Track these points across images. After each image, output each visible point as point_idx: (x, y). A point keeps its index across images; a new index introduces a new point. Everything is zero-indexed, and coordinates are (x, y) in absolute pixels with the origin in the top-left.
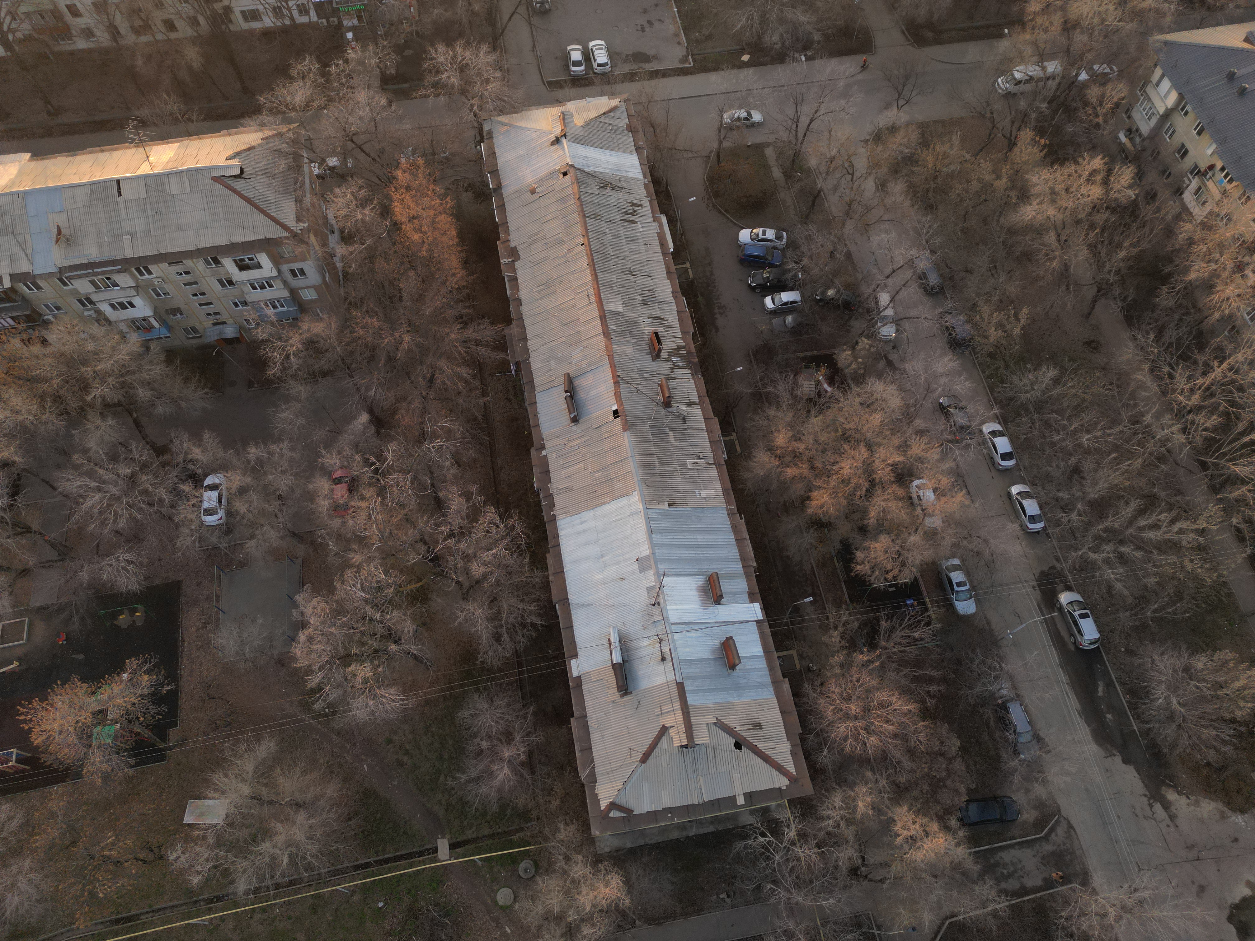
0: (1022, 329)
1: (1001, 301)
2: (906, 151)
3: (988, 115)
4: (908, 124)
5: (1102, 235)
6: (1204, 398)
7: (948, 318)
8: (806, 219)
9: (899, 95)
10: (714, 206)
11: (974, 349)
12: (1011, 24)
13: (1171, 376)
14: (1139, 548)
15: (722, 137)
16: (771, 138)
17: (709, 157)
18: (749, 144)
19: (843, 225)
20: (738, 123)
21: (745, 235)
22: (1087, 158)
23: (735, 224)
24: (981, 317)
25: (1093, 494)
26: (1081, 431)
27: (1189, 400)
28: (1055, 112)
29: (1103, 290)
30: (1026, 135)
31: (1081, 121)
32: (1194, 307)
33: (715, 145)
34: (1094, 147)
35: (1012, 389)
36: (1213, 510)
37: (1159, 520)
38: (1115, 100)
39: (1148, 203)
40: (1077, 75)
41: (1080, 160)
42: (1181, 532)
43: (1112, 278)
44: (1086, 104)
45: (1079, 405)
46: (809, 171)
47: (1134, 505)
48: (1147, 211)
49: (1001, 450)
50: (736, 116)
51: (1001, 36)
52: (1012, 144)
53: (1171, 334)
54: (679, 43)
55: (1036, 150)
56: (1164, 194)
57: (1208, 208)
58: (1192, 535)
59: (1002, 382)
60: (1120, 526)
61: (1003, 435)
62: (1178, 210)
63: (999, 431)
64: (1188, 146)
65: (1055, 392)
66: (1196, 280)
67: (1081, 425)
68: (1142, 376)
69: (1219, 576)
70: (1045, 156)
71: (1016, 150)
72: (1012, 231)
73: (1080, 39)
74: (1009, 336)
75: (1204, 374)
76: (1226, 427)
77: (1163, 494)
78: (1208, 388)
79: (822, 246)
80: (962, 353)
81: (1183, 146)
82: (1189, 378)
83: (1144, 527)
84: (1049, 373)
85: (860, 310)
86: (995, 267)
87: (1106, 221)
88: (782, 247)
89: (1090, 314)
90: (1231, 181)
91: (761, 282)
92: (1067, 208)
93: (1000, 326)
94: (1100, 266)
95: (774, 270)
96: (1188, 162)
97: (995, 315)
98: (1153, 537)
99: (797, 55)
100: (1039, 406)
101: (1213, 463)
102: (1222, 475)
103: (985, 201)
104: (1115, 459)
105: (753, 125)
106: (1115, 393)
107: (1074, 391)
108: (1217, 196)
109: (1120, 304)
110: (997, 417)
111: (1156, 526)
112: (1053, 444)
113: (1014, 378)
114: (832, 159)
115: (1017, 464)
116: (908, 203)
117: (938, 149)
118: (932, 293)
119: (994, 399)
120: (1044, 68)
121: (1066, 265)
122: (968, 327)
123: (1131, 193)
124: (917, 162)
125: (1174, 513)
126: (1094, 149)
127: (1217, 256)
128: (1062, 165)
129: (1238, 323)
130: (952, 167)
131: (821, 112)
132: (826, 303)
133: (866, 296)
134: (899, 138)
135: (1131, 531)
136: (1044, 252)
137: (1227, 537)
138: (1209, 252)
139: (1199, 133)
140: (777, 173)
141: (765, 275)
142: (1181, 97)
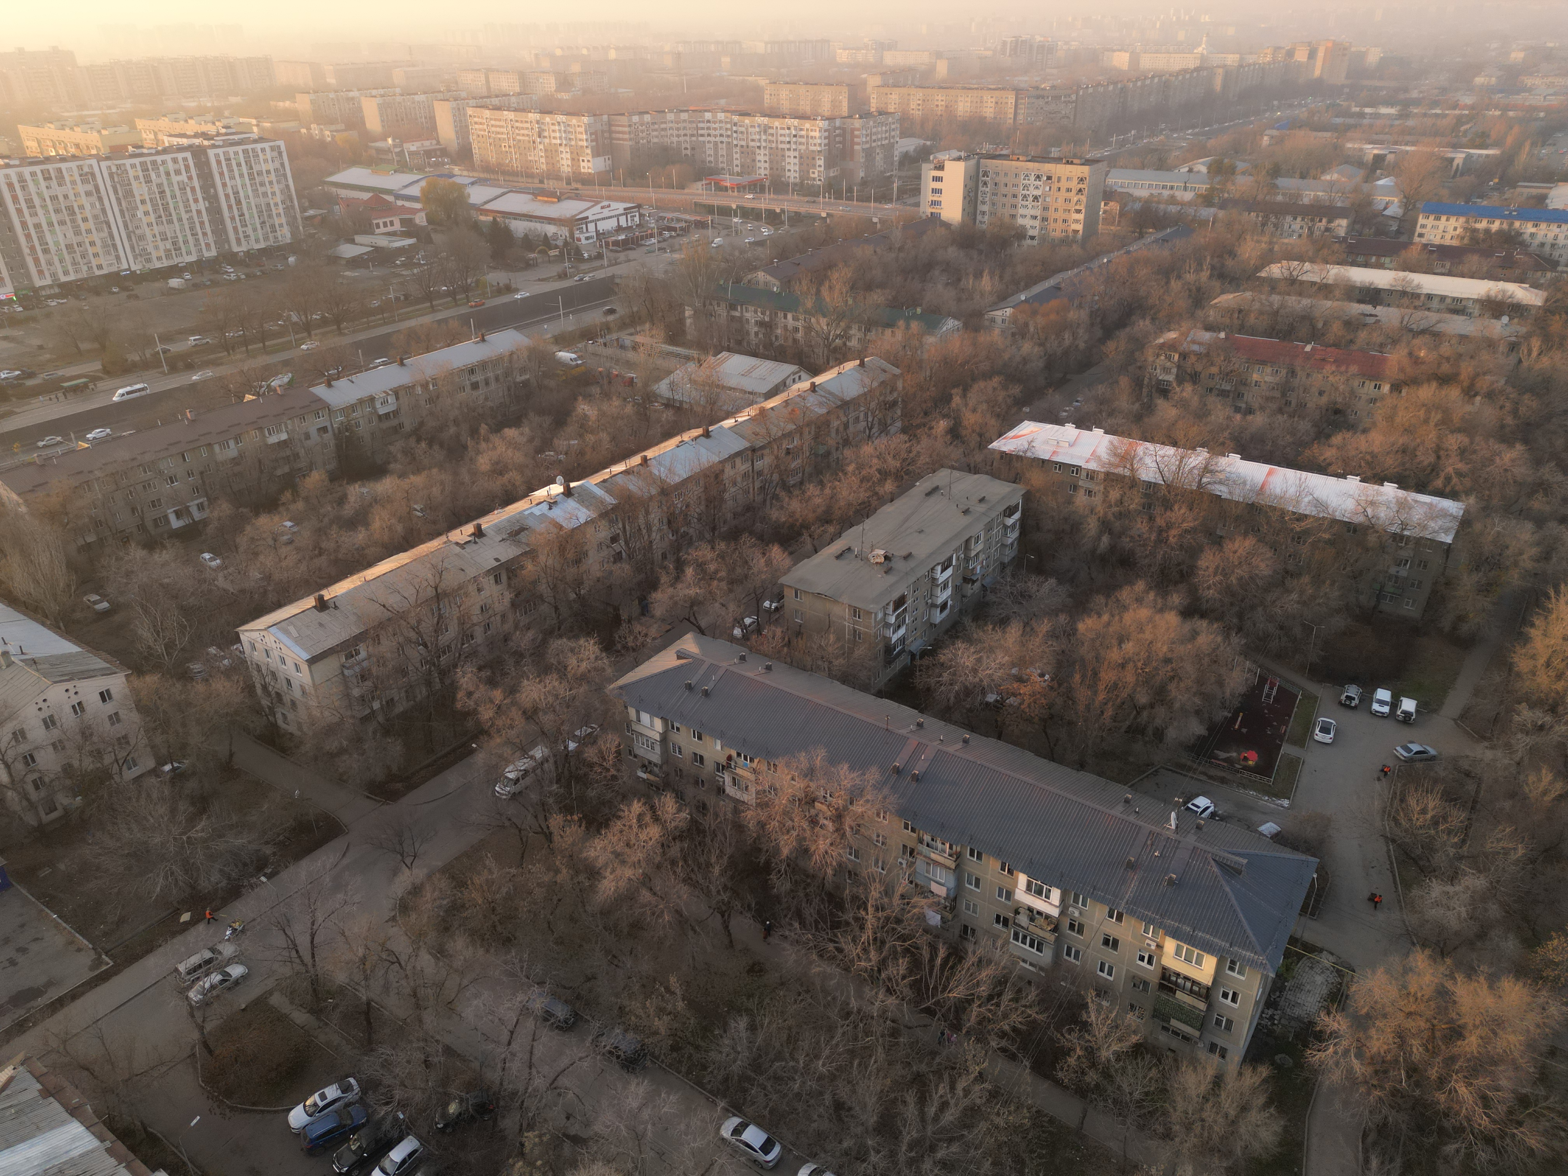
0: (683, 1000)
1: (644, 986)
2: (445, 902)
3: (507, 823)
4: (429, 877)
5: (688, 866)
6: (880, 950)
7: (604, 1041)
8: (369, 1045)
9: (402, 855)
10: (232, 1109)
11: (652, 1054)
12: (475, 737)
13: (840, 950)
14: (950, 1140)
15: (200, 1020)
16: (270, 983)
17: (194, 1055)
18: (243, 1006)
19: (420, 1021)
20: (215, 993)
21: (297, 1117)
22: (626, 809)
23: (275, 1112)
24: (637, 1016)
25: (872, 1120)
26: (811, 1060)
27: (870, 960)
28: (568, 786)
29: (724, 912)
30: (556, 820)
31: (597, 782)
32: (808, 876)
33: (196, 1035)
34: (624, 797)
35: (719, 1069)
36: (970, 1047)
37: (941, 1096)
38: (613, 750)
39: (705, 815)
40: (566, 747)
41: (621, 814)
42: (967, 1092)
43: (725, 897)
44: (591, 765)
45: (789, 1036)
46: (341, 990)
47: (911, 1098)
48: (708, 822)
49: (757, 1145)
50: (207, 985)
51: (472, 751)
52: (549, 837)
53: (809, 913)
54: (79, 950)
55: (574, 828)
56: (711, 800)
57: (752, 789)
58: (977, 1088)
59: (704, 1067)
60: (918, 1131)
61: (747, 1126)
62: (731, 805)
63: (740, 1124)
64: (699, 752)
65: (760, 1040)
66: (791, 853)
67: (807, 1055)
68: (819, 968)
69: (1029, 1108)
70: (587, 828)
71: (556, 838)
72: (605, 913)
73: (547, 720)
74: (675, 1015)
75: (862, 928)
76: (916, 964)
77: (923, 1068)
78: (875, 939)
79: (409, 1062)
80: (644, 1068)
81: (695, 754)
82: (854, 940)
83: (936, 1114)
84: (741, 1024)
85: (502, 1103)
86: (614, 956)
87: (682, 850)
88: (357, 1097)
89: (731, 941)
90: (752, 760)
91: (354, 1158)
92: (639, 861)
93: (661, 1011)
94: (708, 893)
95: (363, 1132)
96: (709, 765)
97: (648, 1003)
98: (951, 1118)
99: (253, 880)
100: (756, 1066)
101: (934, 1004)
102: (950, 1009)
103: (559, 900)
104: (860, 1065)
105: (237, 982)
106: (810, 1000)
107: (775, 1026)
108: (752, 777)
109: (749, 915)
110: (727, 1110)
111: (944, 1106)
112: (798, 1095)
113: (713, 1055)
114: (363, 960)
115: (783, 1147)
116: (481, 952)
117: (477, 881)
118: (567, 1027)
119: (710, 1092)
120: (532, 757)
121: (677, 911)
122: (630, 1035)
123: (684, 815)
124: (463, 906)
125: (946, 1077)
126: (625, 798)
127: (789, 823)
128: (607, 826)
129: (850, 867)
130: (504, 890)
131: (320, 919)
132: (454, 1125)
133: (498, 1082)
134: (429, 895)
135: (930, 1129)
136: (649, 912)
137: (1001, 1065)
138: (782, 824)
139: (700, 738)
140: (300, 1017)
141: (353, 1148)
142: (664, 720)
